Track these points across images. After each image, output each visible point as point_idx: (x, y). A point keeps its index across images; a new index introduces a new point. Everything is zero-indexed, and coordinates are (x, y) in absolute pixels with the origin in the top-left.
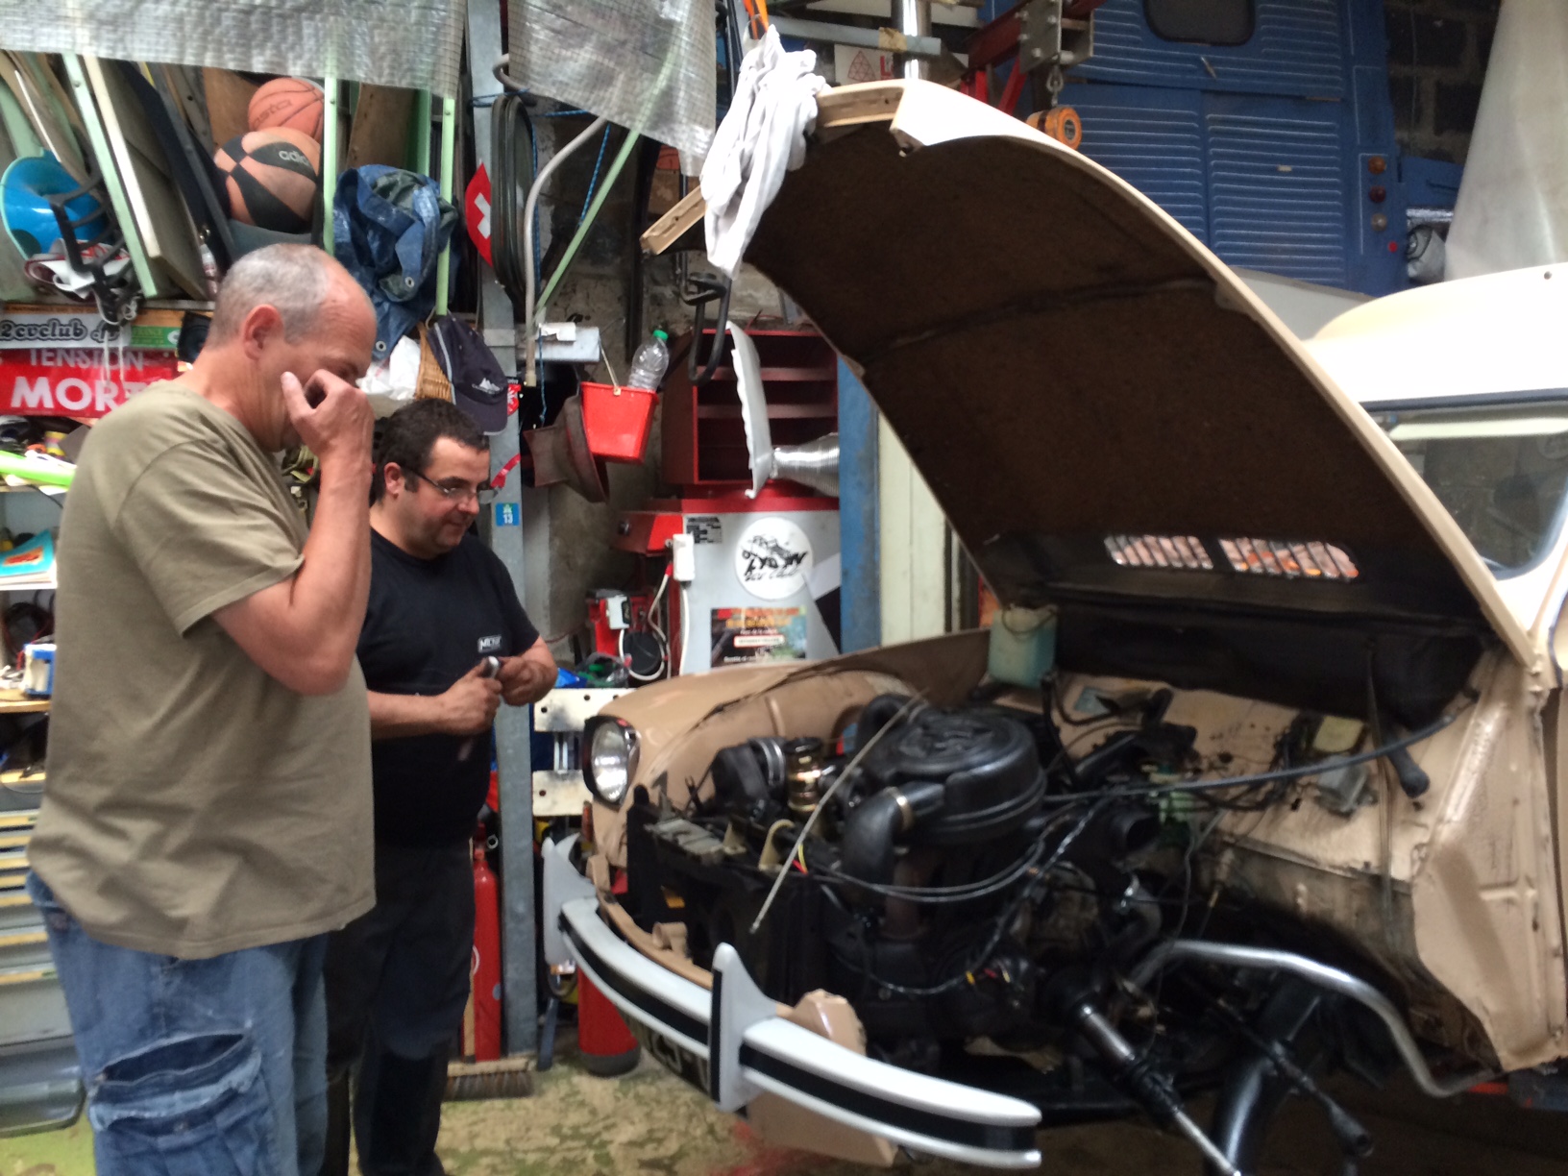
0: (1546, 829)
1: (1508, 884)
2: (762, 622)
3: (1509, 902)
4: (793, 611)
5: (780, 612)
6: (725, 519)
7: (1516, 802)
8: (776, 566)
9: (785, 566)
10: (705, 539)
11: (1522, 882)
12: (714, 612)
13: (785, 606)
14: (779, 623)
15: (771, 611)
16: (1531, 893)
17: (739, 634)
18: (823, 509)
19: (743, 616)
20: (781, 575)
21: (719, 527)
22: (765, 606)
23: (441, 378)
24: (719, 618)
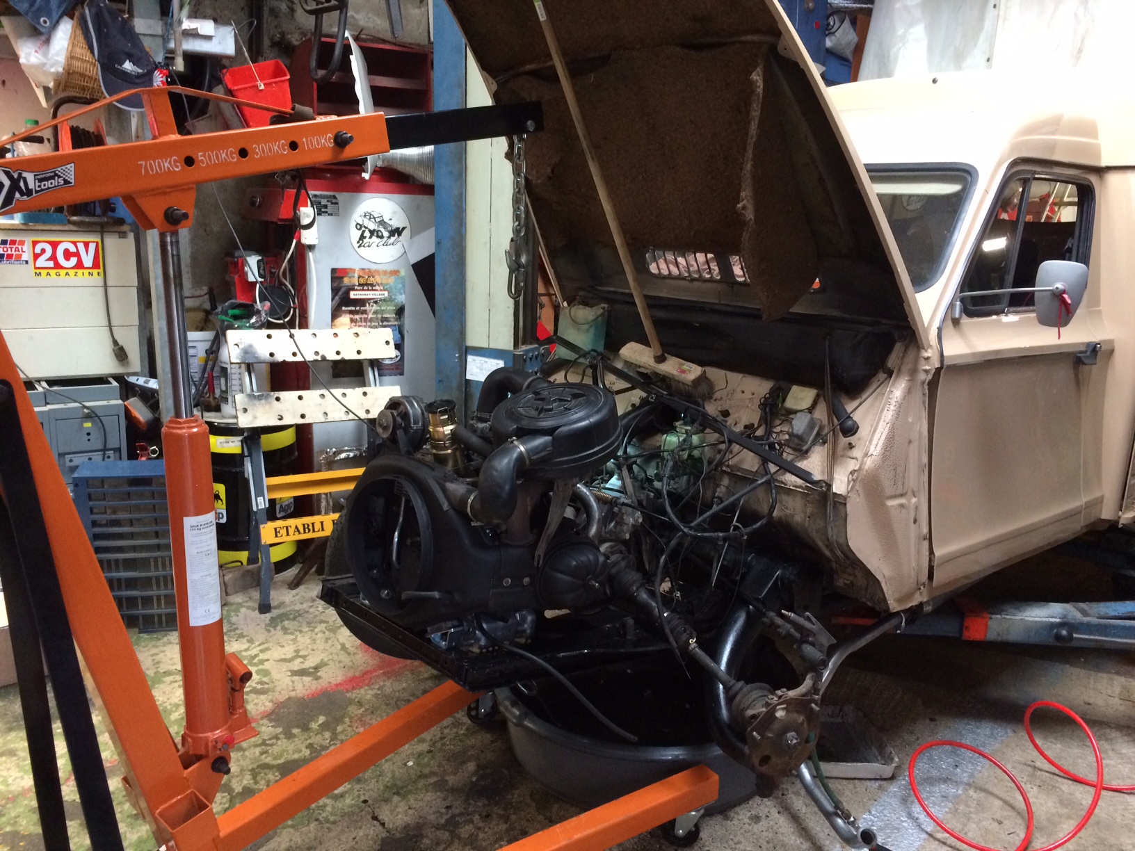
0: (925, 460)
1: (902, 495)
2: (371, 280)
3: (902, 506)
4: (395, 273)
5: (385, 272)
6: (342, 197)
7: (910, 442)
8: (382, 237)
9: (389, 237)
10: (326, 212)
11: (910, 493)
12: (334, 271)
13: (389, 268)
14: (384, 281)
15: (377, 272)
16: (914, 500)
17: (354, 290)
18: (419, 194)
19: (356, 275)
20: (386, 244)
21: (337, 203)
22: (373, 267)
23: (88, 56)
24: (337, 276)
